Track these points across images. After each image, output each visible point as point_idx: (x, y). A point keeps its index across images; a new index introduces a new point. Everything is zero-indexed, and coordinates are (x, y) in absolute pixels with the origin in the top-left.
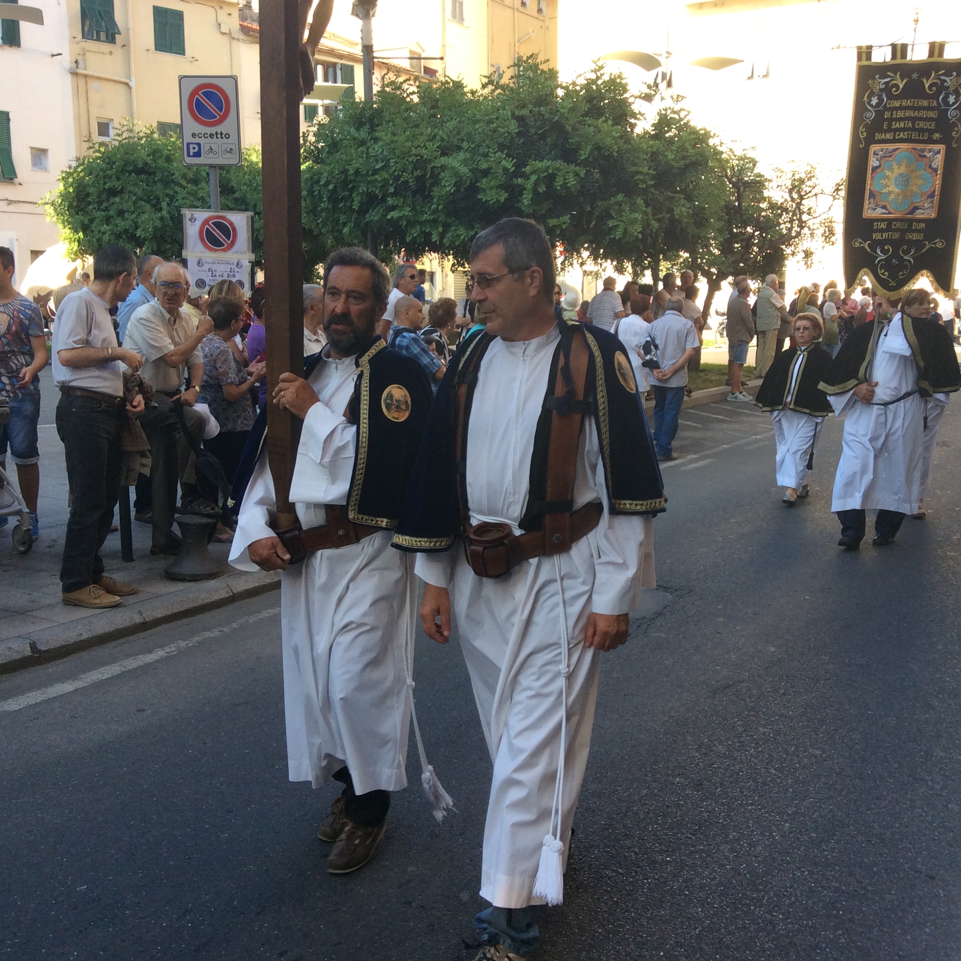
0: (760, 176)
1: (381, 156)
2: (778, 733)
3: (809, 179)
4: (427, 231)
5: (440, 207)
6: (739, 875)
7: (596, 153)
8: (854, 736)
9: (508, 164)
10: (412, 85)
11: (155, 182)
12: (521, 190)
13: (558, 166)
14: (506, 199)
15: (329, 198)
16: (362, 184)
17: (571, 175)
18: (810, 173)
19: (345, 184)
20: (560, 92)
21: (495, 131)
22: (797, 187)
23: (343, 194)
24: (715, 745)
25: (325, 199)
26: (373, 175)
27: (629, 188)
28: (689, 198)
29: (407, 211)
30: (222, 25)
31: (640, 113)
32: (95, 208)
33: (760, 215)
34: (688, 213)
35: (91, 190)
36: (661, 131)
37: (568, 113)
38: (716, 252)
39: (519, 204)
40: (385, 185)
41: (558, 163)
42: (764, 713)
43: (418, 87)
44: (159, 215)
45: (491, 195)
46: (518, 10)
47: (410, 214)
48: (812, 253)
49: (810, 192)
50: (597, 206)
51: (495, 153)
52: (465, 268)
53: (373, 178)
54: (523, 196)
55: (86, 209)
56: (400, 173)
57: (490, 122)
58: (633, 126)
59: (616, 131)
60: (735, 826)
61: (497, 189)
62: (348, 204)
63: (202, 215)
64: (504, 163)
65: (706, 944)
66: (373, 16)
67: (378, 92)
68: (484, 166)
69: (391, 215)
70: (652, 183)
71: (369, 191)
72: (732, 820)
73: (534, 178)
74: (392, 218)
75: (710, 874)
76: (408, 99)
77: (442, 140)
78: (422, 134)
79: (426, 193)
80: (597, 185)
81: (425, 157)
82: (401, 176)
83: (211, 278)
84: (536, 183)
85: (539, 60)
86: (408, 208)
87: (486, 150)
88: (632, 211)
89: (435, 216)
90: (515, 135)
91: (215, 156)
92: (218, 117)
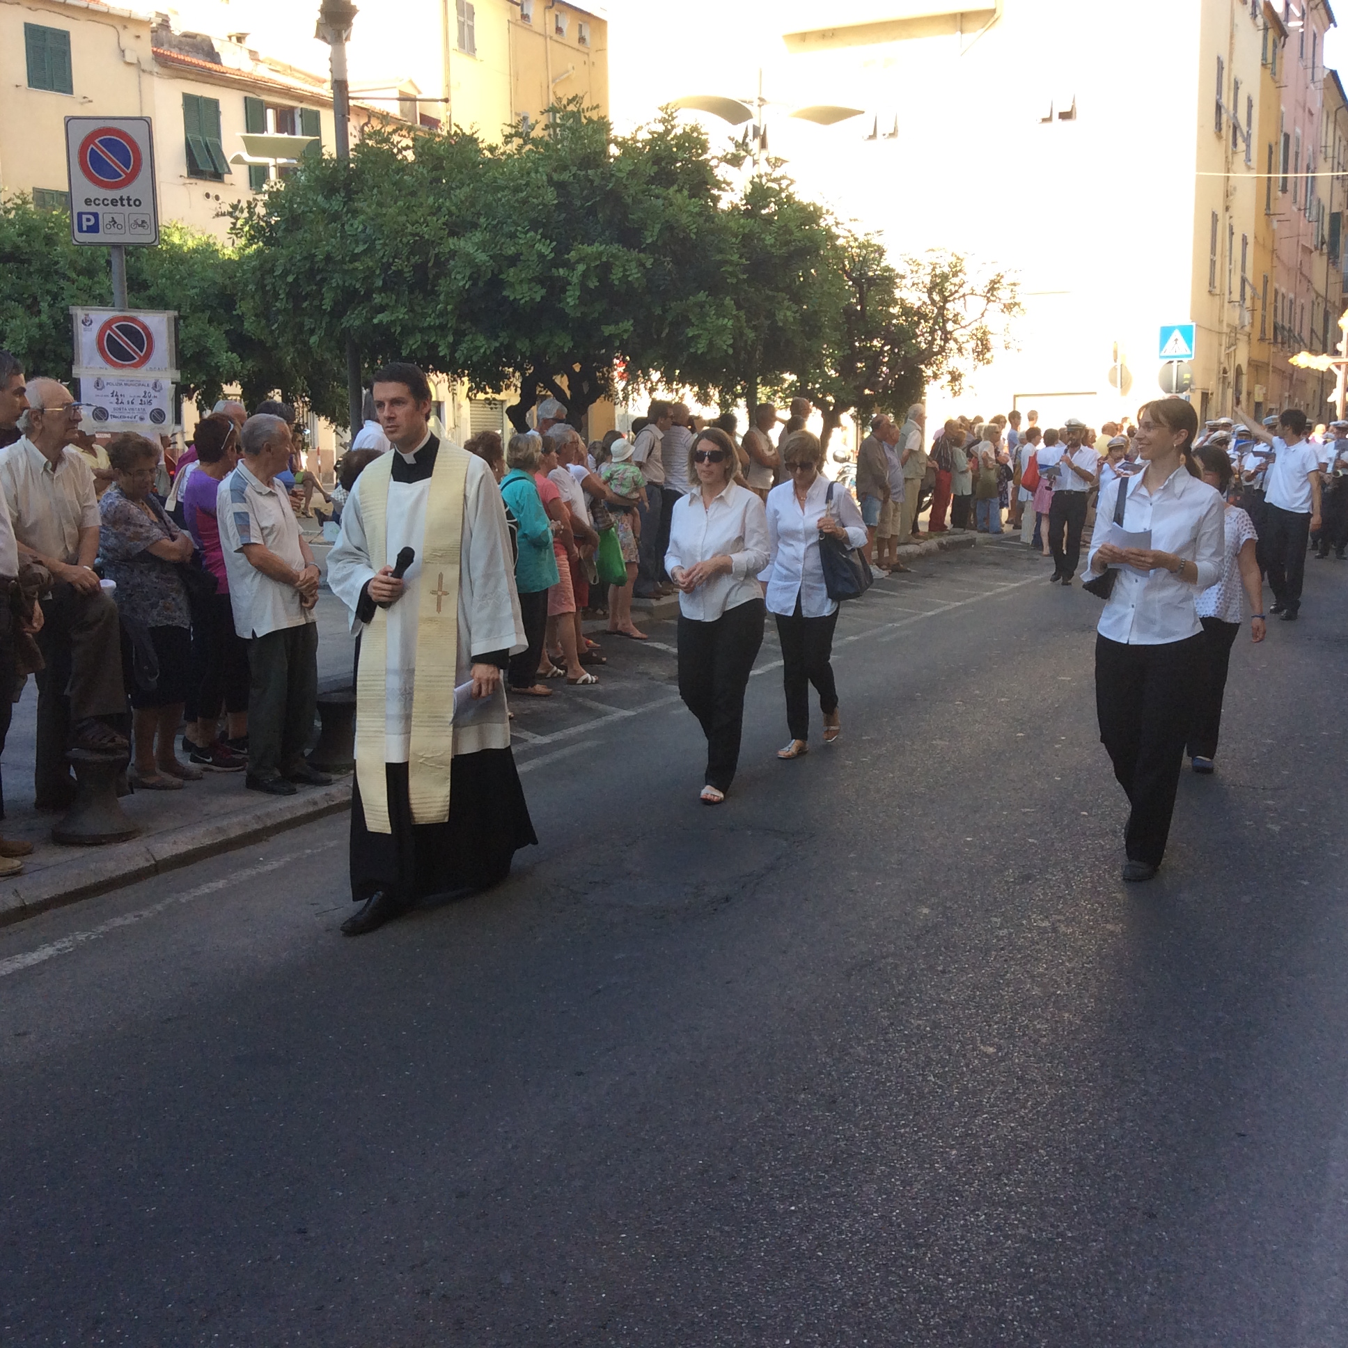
0: (887, 269)
1: (363, 236)
2: (935, 1025)
3: (955, 274)
4: (432, 341)
5: (449, 307)
6: (892, 1225)
7: (667, 234)
8: (1038, 1026)
10: (404, 136)
11: (30, 274)
12: (563, 284)
13: (614, 251)
14: (542, 297)
15: (288, 294)
16: (336, 275)
17: (634, 264)
18: (956, 266)
19: (311, 273)
20: (614, 150)
21: (525, 202)
22: (938, 286)
23: (308, 289)
24: (852, 1047)
25: (281, 297)
26: (351, 262)
28: (797, 298)
29: (402, 313)
30: (127, 53)
31: (725, 182)
33: (890, 323)
34: (794, 318)
36: (754, 206)
37: (627, 179)
38: (832, 373)
39: (561, 305)
40: (369, 275)
41: (615, 248)
42: (916, 998)
43: (414, 140)
44: (37, 320)
45: (523, 292)
46: (551, 38)
47: (407, 317)
48: (960, 375)
49: (956, 292)
50: (671, 308)
51: (526, 233)
52: (486, 393)
53: (351, 266)
54: (567, 293)
56: (391, 260)
57: (517, 190)
58: (716, 199)
59: (694, 205)
60: (883, 1157)
61: (531, 282)
62: (316, 303)
63: (101, 316)
64: (538, 246)
65: (848, 1324)
66: (346, 39)
67: (357, 145)
68: (511, 251)
69: (380, 316)
70: (745, 277)
71: (346, 284)
72: (879, 1149)
73: (581, 268)
74: (381, 322)
75: (851, 1226)
76: (400, 157)
77: (450, 214)
78: (422, 204)
79: (429, 287)
80: (669, 278)
81: (426, 237)
82: (391, 264)
83: (116, 406)
84: (585, 275)
85: (585, 105)
86: (404, 310)
87: (513, 229)
88: (719, 315)
89: (441, 320)
90: (553, 208)
91: (119, 231)
92: (124, 176)
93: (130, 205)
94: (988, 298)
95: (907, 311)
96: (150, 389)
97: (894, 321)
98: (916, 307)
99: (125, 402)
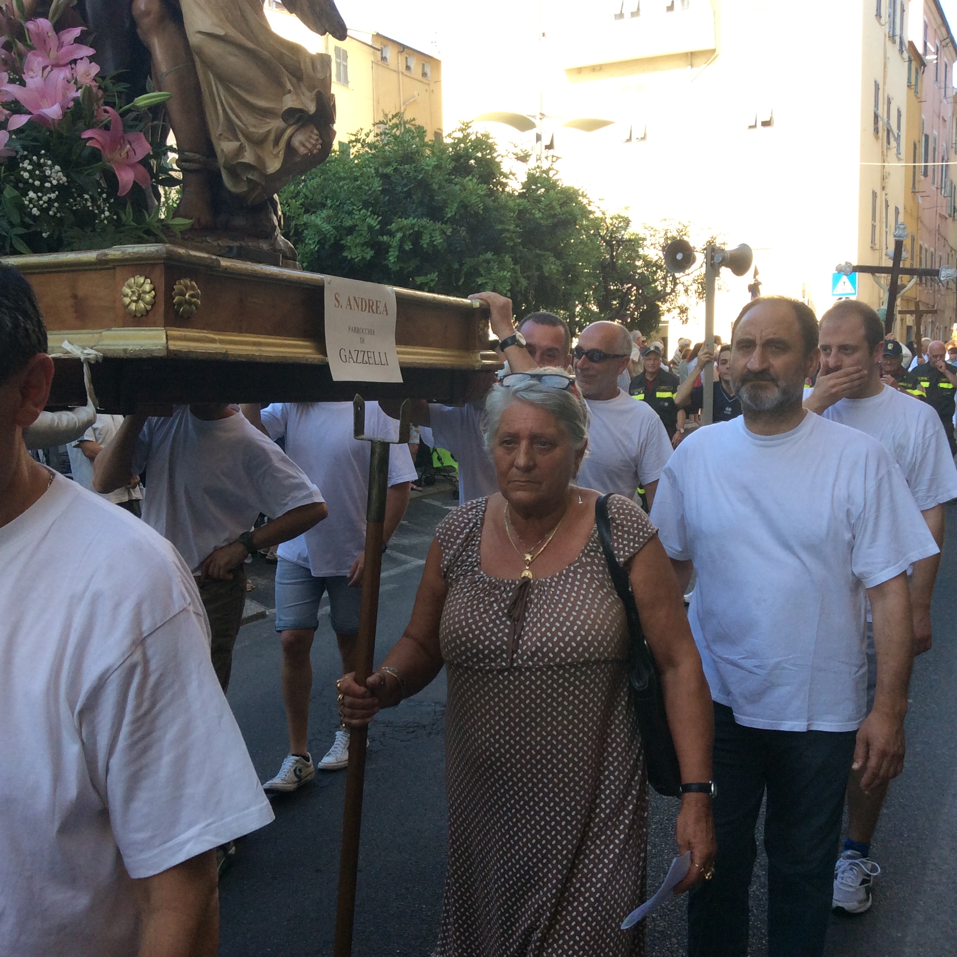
0: (633, 234)
7: (462, 211)
9: (373, 222)
12: (386, 248)
13: (424, 223)
14: (371, 257)
17: (437, 233)
18: (682, 231)
21: (359, 188)
27: (497, 247)
28: (559, 255)
31: (511, 173)
33: (636, 272)
36: (528, 190)
37: (433, 171)
38: (595, 308)
39: (386, 262)
41: (425, 221)
45: (357, 252)
48: (687, 309)
50: (465, 263)
51: (360, 210)
54: (390, 254)
57: (354, 180)
59: (482, 190)
61: (363, 246)
64: (369, 220)
68: (349, 223)
70: (520, 241)
73: (399, 235)
80: (463, 242)
81: (288, 214)
84: (402, 241)
85: (404, 120)
87: (351, 208)
88: (501, 268)
90: (379, 193)
95: (648, 264)
97: (639, 271)
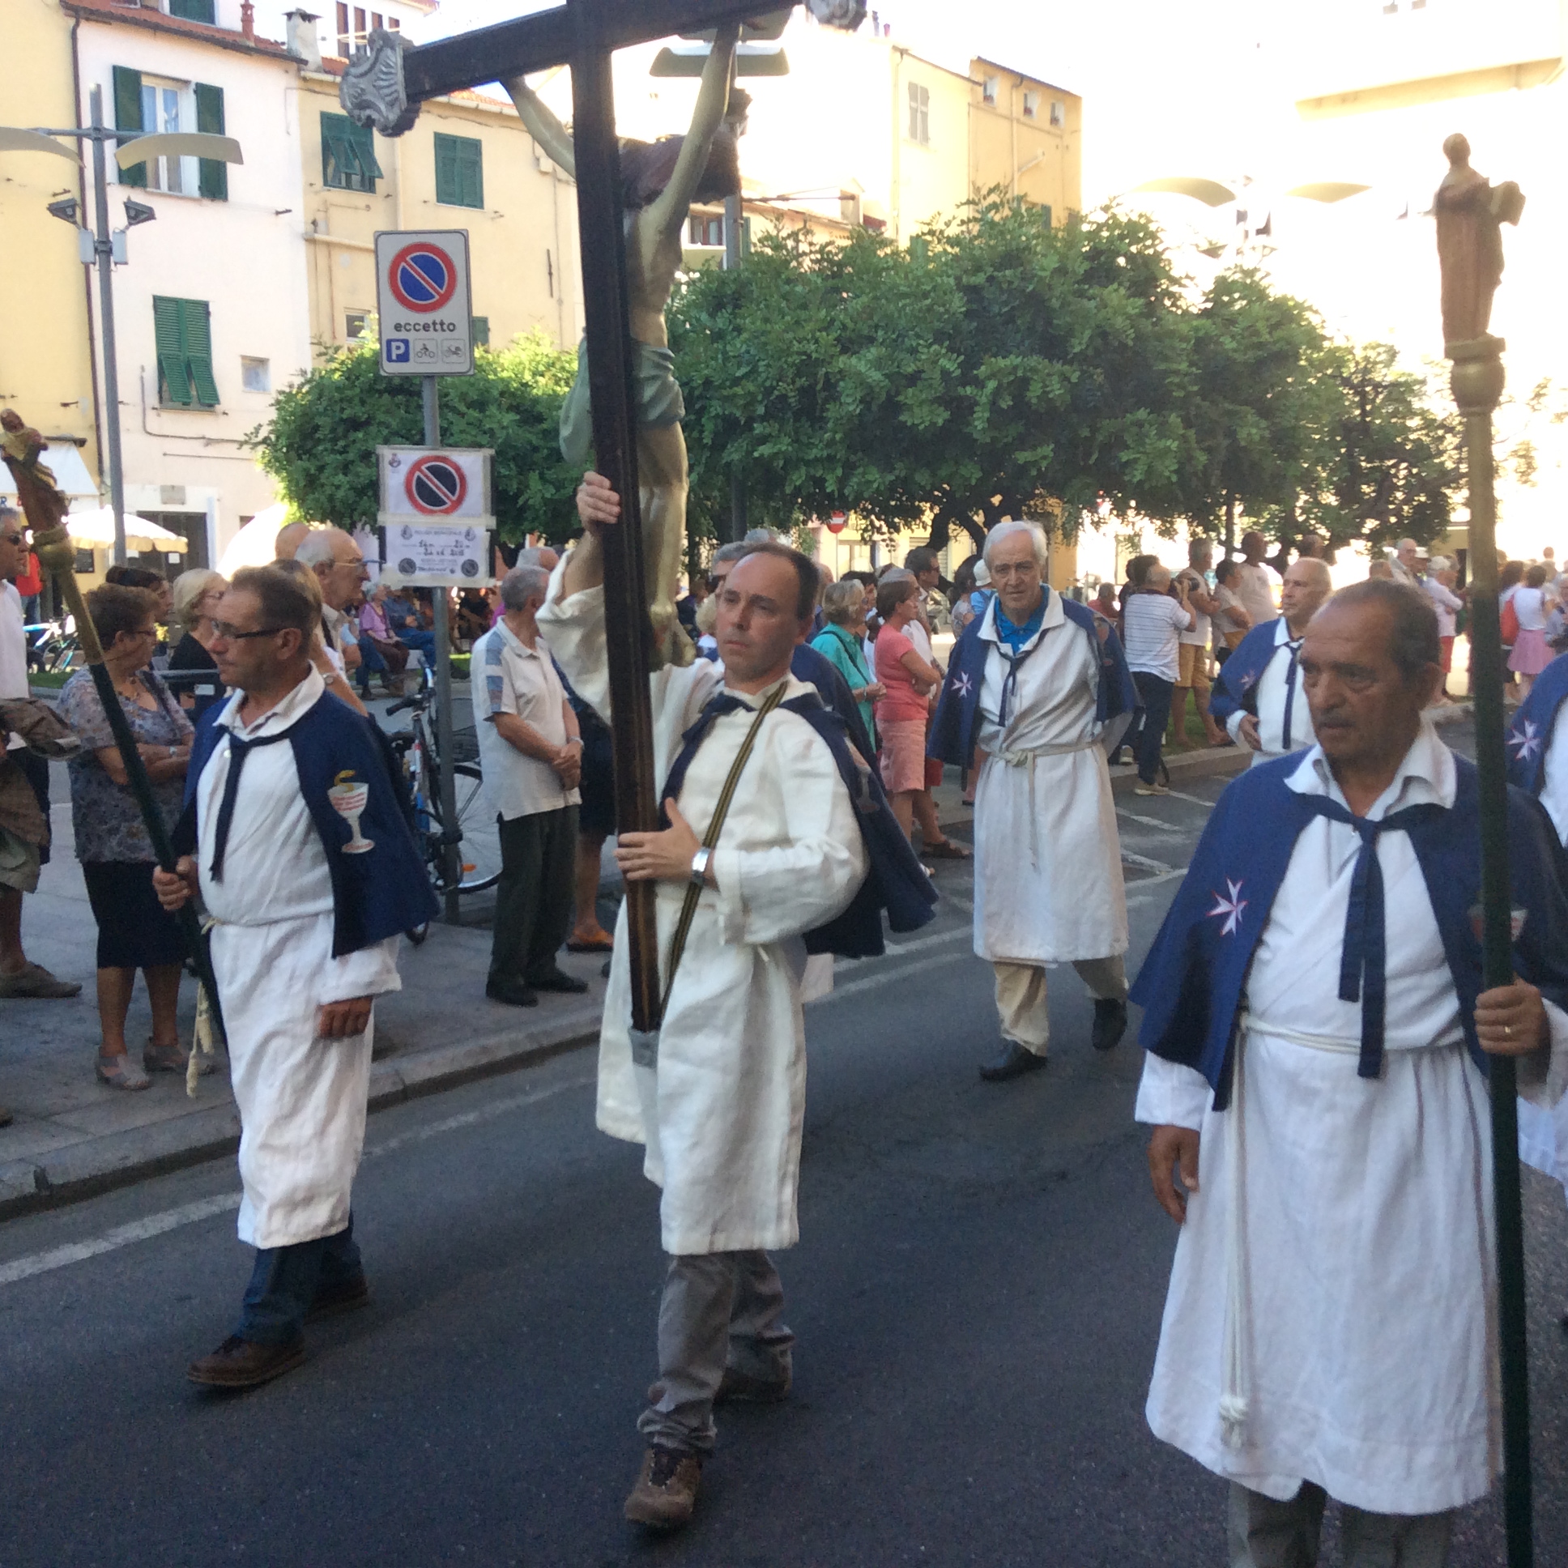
0: (1404, 374)
1: (746, 356)
4: (818, 475)
5: (838, 437)
7: (1099, 341)
9: (950, 364)
12: (971, 405)
13: (1034, 364)
14: (946, 421)
16: (715, 402)
17: (1055, 379)
21: (930, 309)
26: (731, 387)
27: (1158, 400)
29: (784, 445)
31: (1187, 277)
32: (326, 450)
34: (1262, 438)
35: (320, 421)
36: (1217, 303)
37: (1052, 277)
38: (1332, 500)
39: (969, 429)
40: (750, 402)
41: (1034, 361)
43: (811, 244)
45: (923, 416)
47: (790, 448)
50: (1101, 428)
51: (931, 345)
53: (731, 392)
54: (976, 416)
55: (314, 451)
56: (775, 383)
57: (925, 295)
58: (1174, 297)
59: (1134, 307)
61: (932, 404)
63: (409, 456)
64: (943, 362)
68: (910, 369)
69: (761, 449)
70: (1196, 388)
71: (726, 413)
73: (992, 385)
74: (762, 455)
76: (795, 265)
77: (844, 327)
78: (812, 318)
79: (817, 414)
80: (1099, 394)
81: (814, 355)
82: (775, 388)
83: (425, 557)
84: (997, 393)
85: (1009, 196)
86: (787, 440)
87: (915, 344)
88: (1161, 435)
89: (829, 451)
90: (962, 316)
91: (430, 360)
92: (437, 297)
93: (443, 330)
94: (1533, 407)
95: (1429, 424)
96: (462, 538)
97: (1413, 436)
98: (1439, 418)
99: (434, 551)
